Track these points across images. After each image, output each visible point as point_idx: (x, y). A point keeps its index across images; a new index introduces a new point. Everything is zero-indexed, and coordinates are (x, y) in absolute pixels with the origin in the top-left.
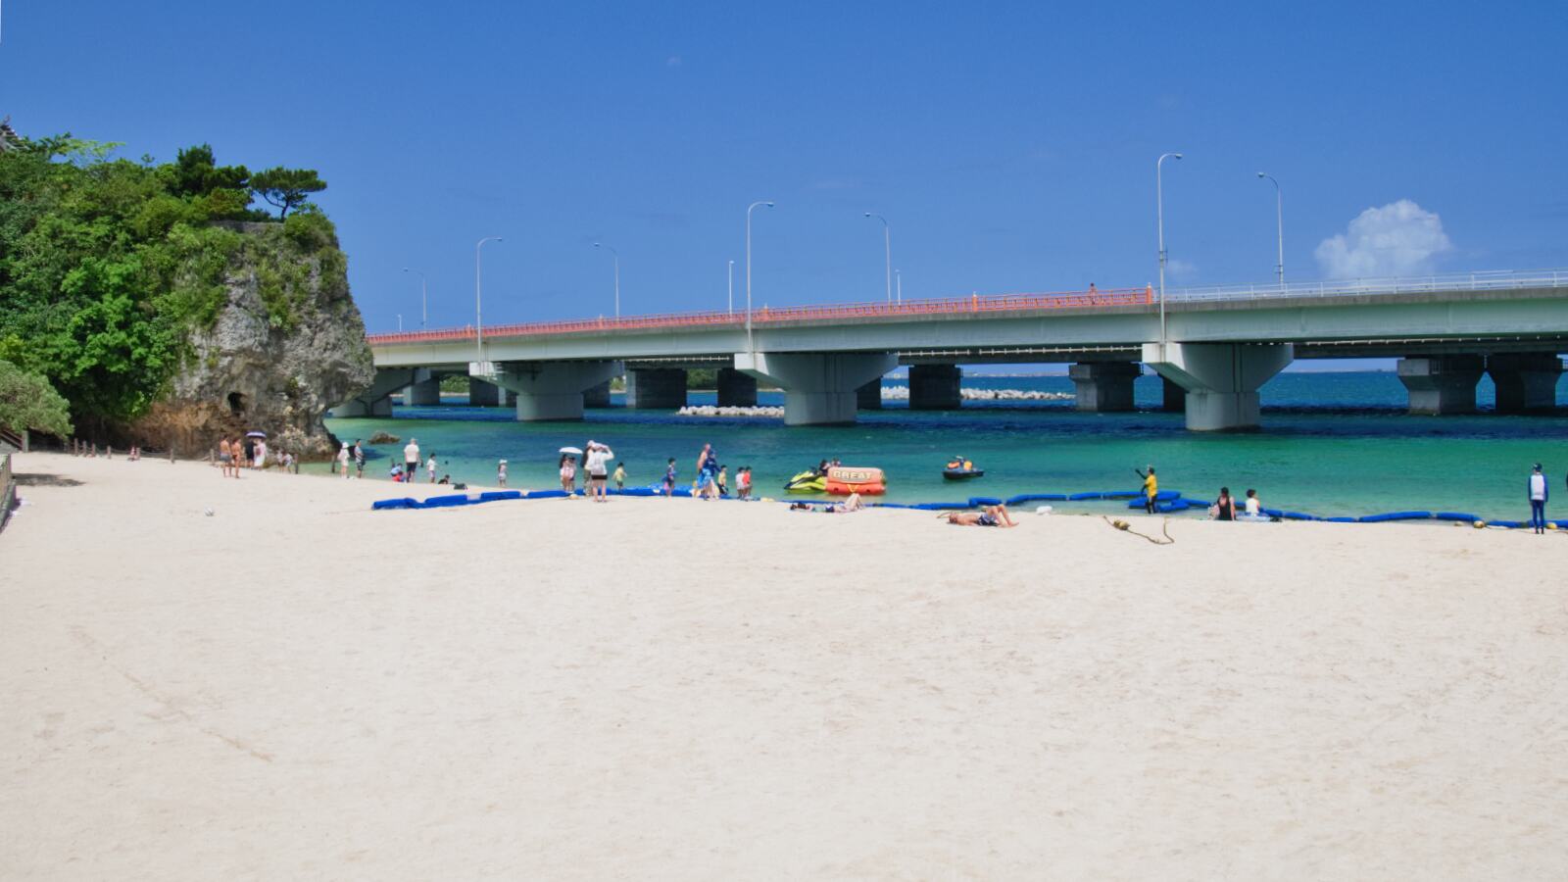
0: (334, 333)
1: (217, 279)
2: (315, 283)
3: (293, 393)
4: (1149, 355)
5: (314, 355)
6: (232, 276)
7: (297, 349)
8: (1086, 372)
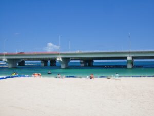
4: (58, 59)
8: (43, 61)
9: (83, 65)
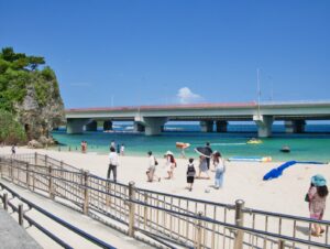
0: (57, 106)
1: (23, 87)
2: (52, 90)
3: (44, 125)
4: (255, 118)
5: (50, 113)
6: (28, 86)
7: (46, 111)
8: (204, 123)
9: (291, 130)
